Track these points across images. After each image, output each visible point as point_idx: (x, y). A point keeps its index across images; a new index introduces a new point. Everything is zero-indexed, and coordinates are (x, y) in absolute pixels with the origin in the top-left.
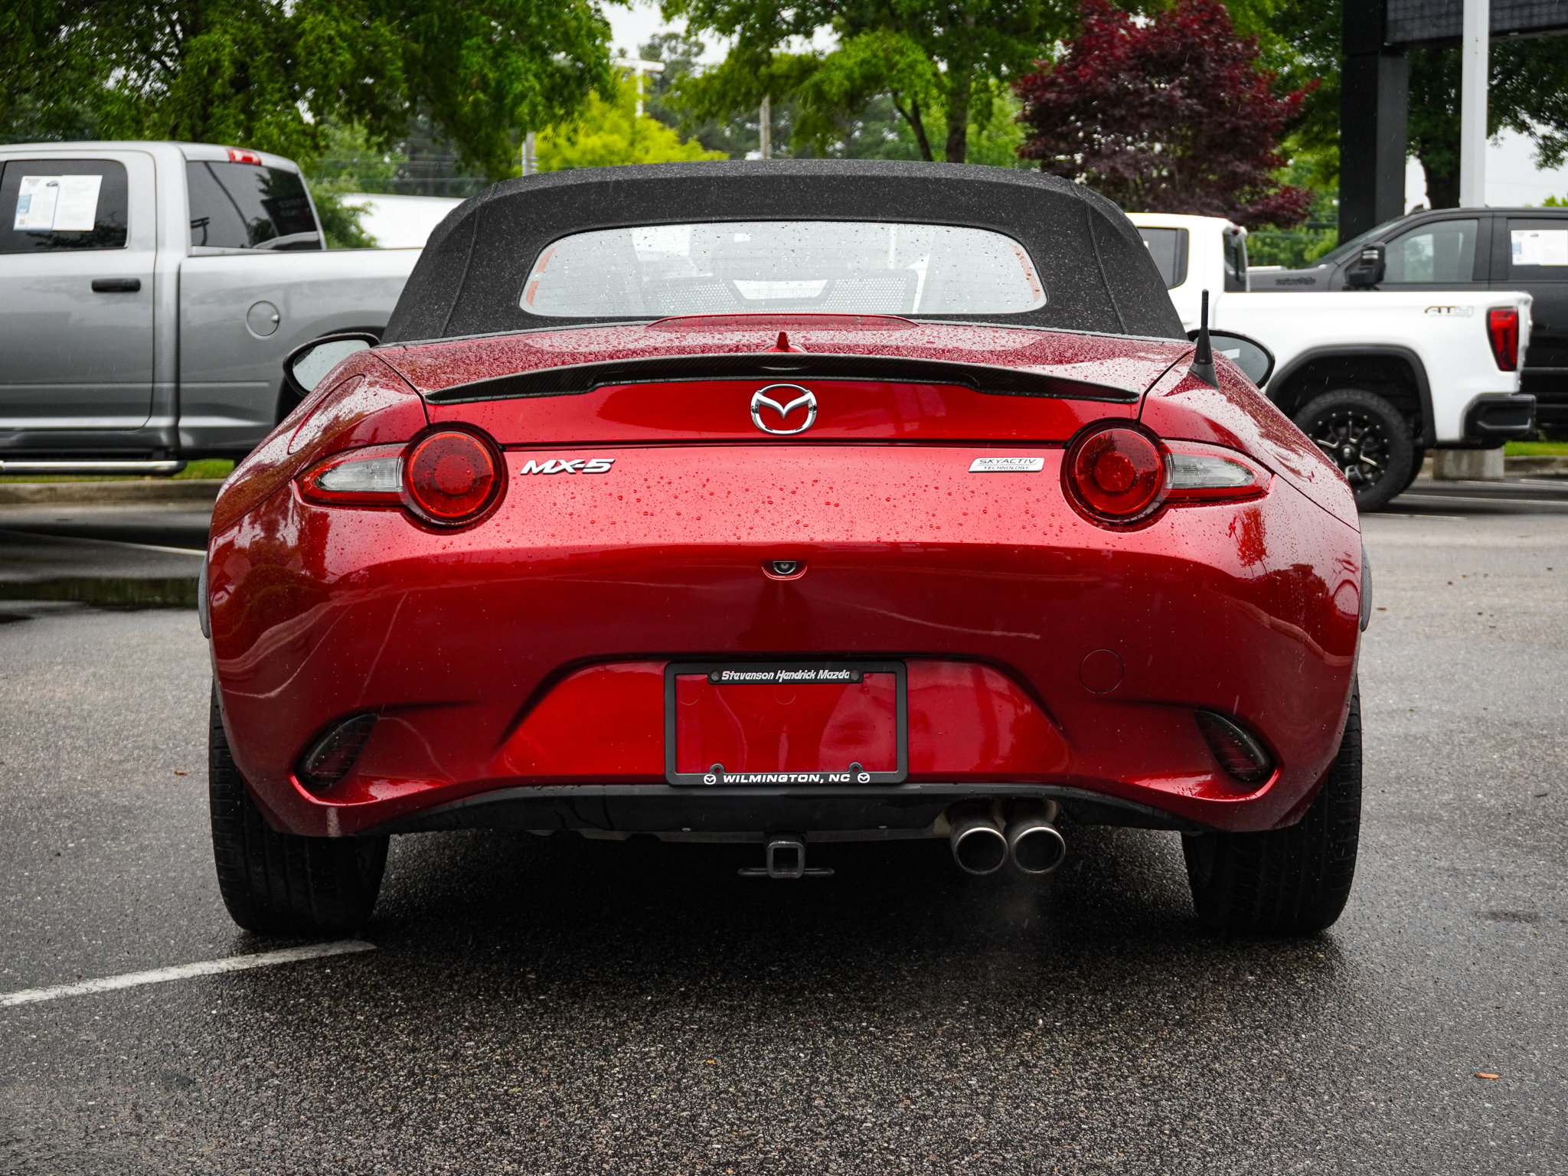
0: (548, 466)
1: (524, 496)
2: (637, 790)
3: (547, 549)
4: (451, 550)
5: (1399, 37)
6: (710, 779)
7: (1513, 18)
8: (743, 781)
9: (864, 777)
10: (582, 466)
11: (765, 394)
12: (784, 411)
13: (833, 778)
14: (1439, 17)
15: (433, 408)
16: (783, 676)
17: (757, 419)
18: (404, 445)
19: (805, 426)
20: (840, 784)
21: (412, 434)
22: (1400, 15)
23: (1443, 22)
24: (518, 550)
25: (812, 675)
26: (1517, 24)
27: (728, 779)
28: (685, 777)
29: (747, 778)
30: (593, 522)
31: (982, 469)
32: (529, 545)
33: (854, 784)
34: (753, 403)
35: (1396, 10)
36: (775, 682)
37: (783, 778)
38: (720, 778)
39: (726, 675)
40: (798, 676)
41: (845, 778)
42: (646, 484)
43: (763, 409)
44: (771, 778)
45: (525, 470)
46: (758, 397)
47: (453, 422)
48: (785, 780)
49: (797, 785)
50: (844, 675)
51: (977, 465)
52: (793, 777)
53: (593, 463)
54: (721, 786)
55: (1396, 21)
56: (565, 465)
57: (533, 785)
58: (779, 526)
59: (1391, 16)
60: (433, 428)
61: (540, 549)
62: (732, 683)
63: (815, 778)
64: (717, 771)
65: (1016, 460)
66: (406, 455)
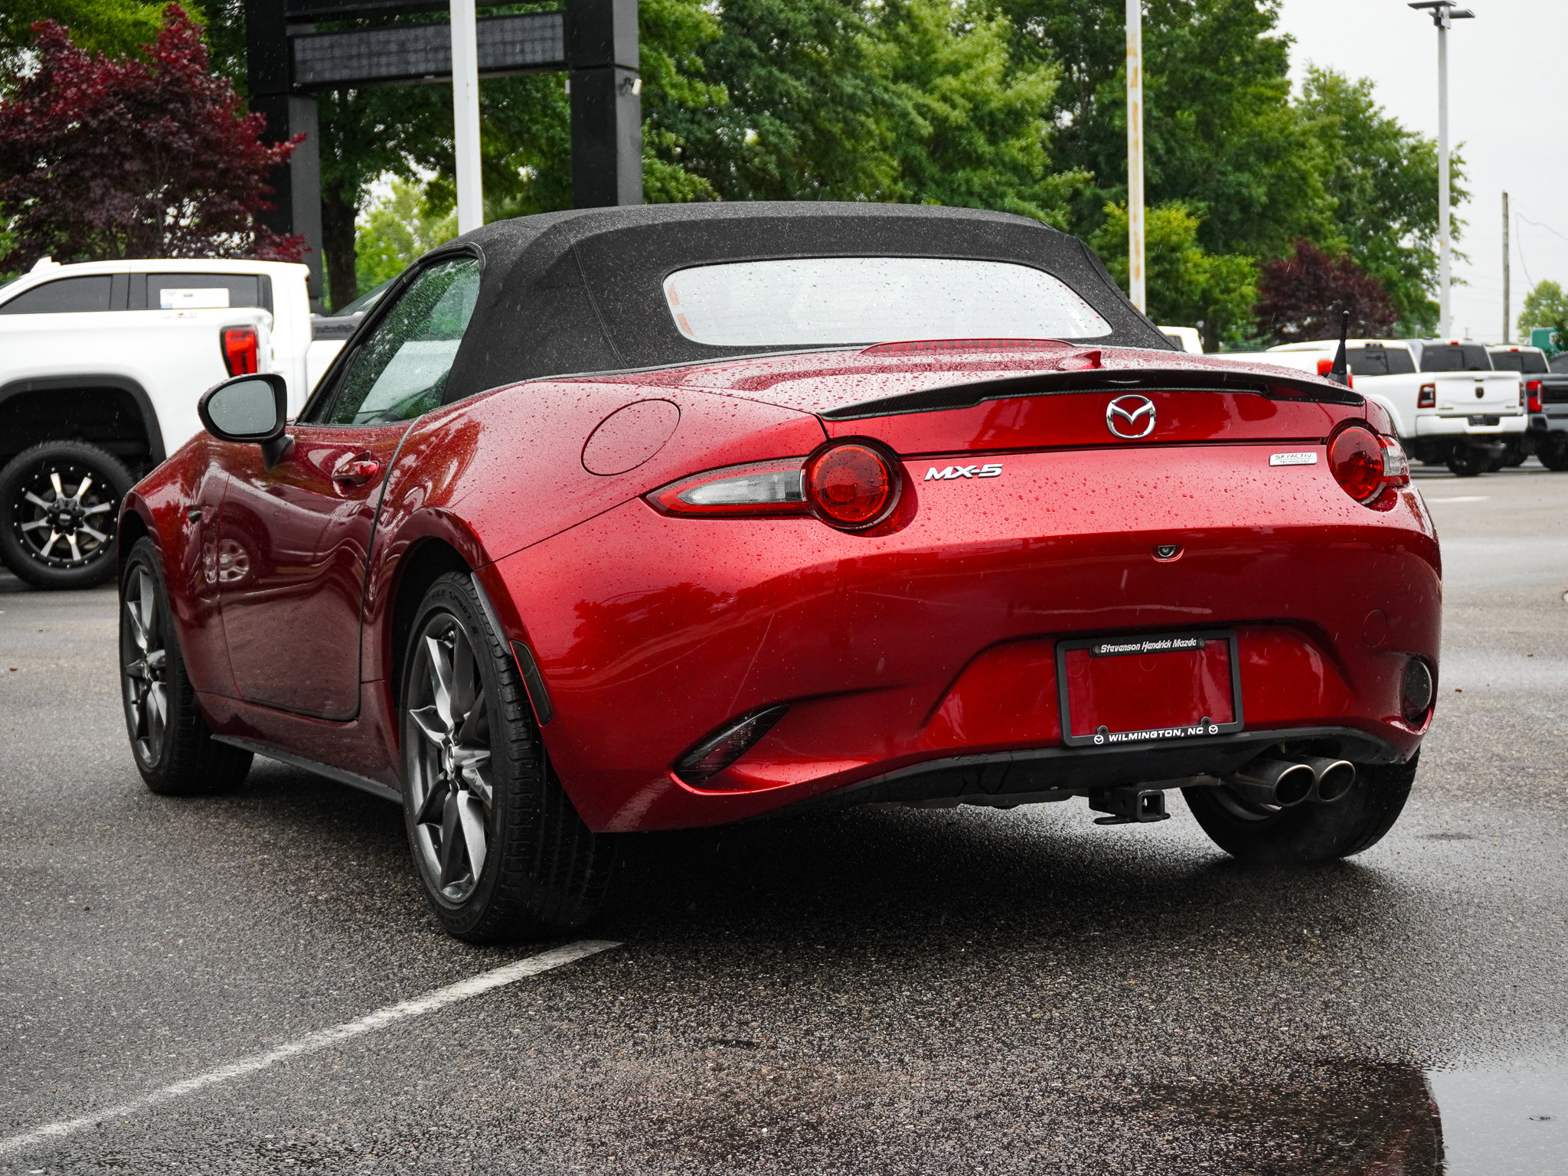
0: (948, 472)
1: (935, 500)
2: (1038, 754)
3: (976, 543)
4: (885, 550)
5: (310, 77)
6: (1099, 739)
7: (427, 61)
8: (1124, 739)
9: (1214, 729)
10: (977, 471)
11: (1117, 404)
12: (1133, 418)
13: (1191, 731)
14: (351, 57)
15: (830, 424)
16: (1148, 646)
17: (1111, 425)
18: (804, 459)
19: (1146, 433)
20: (1197, 736)
21: (812, 448)
22: (309, 55)
23: (355, 63)
24: (950, 546)
25: (1169, 644)
26: (432, 67)
27: (1113, 738)
28: (1076, 739)
29: (1127, 736)
30: (1007, 519)
31: (1279, 463)
32: (959, 541)
33: (1206, 736)
34: (1109, 413)
35: (304, 50)
36: (1140, 653)
37: (1154, 735)
38: (1106, 738)
39: (1105, 648)
40: (1158, 646)
41: (1200, 730)
42: (1037, 485)
43: (1115, 415)
44: (1145, 735)
45: (928, 477)
46: (1111, 408)
47: (852, 436)
48: (1155, 736)
49: (1164, 739)
50: (1192, 643)
51: (1275, 460)
52: (1161, 732)
53: (985, 468)
54: (1108, 744)
55: (304, 62)
56: (962, 471)
57: (952, 756)
58: (1157, 517)
59: (299, 56)
60: (831, 443)
61: (970, 545)
62: (1109, 655)
63: (1177, 732)
64: (1103, 732)
65: (1299, 455)
66: (808, 467)
